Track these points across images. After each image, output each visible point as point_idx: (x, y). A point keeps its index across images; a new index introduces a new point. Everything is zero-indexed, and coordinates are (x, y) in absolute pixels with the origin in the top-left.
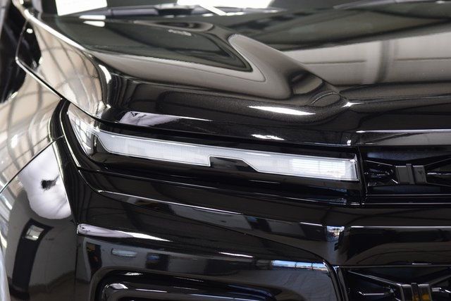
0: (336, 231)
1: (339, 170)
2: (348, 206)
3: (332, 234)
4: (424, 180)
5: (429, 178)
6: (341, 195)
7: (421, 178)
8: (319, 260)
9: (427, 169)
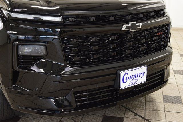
0: (59, 30)
1: (58, 19)
2: (60, 26)
3: (58, 31)
4: (74, 21)
5: (75, 20)
6: (59, 24)
7: (74, 20)
8: (56, 36)
9: (75, 19)
